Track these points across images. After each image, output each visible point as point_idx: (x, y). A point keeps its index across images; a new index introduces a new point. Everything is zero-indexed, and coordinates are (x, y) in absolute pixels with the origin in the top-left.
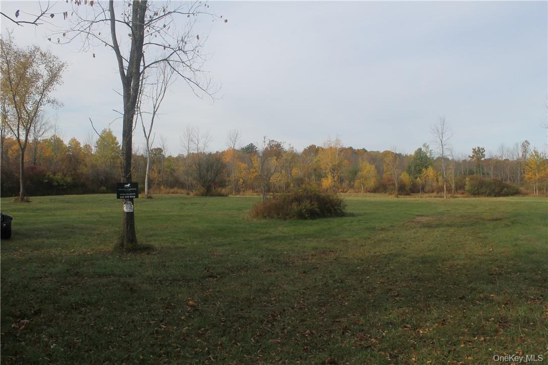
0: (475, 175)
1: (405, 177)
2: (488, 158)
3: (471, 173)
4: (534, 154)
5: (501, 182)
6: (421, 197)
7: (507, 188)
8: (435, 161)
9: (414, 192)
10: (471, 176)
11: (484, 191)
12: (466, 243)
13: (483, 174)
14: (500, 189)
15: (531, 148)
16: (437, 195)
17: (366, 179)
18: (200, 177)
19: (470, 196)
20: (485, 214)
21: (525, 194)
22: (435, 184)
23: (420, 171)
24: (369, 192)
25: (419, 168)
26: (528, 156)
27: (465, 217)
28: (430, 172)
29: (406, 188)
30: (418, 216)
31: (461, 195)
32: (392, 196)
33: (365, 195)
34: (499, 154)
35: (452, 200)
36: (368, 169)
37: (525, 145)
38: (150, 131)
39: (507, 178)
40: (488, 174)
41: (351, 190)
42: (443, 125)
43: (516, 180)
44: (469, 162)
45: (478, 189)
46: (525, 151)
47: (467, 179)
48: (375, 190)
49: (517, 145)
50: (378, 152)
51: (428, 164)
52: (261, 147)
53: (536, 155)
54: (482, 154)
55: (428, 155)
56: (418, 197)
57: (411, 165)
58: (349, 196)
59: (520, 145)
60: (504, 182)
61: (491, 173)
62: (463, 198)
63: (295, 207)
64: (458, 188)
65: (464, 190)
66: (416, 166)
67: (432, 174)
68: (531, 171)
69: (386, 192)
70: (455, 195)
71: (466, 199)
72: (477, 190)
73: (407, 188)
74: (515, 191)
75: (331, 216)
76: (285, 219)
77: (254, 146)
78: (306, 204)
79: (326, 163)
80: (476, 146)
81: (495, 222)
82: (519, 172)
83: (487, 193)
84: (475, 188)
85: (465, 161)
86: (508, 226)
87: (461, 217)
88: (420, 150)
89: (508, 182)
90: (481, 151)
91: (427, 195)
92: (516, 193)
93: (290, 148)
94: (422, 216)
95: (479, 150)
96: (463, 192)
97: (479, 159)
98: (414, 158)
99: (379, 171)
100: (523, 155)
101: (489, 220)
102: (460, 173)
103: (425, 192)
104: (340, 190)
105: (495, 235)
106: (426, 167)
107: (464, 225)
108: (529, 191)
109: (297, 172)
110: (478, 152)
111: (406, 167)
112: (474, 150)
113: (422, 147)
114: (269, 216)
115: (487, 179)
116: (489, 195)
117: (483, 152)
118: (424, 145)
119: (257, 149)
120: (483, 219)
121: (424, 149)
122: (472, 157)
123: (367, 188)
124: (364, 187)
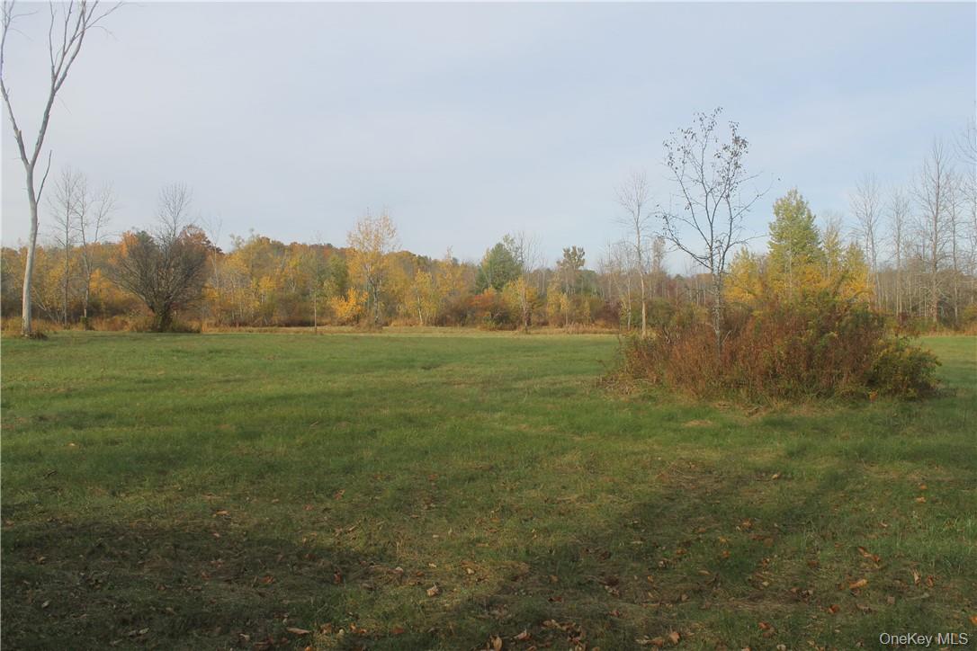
2: (590, 268)
17: (428, 298)
25: (500, 279)
38: (40, 142)
41: (399, 321)
44: (557, 272)
51: (514, 272)
54: (579, 260)
55: (513, 256)
66: (495, 276)
85: (549, 271)
88: (499, 246)
90: (578, 253)
95: (575, 252)
97: (574, 268)
98: (490, 263)
106: (513, 279)
110: (574, 256)
112: (566, 251)
113: (503, 242)
117: (581, 256)
118: (506, 239)
122: (563, 264)
123: (428, 318)
124: (424, 314)
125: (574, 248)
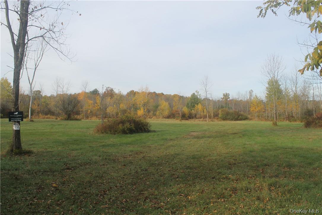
0: (225, 108)
1: (186, 110)
2: (232, 99)
3: (222, 107)
5: (238, 112)
7: (241, 116)
8: (203, 100)
9: (191, 118)
10: (222, 109)
11: (229, 118)
12: (217, 147)
13: (229, 108)
14: (238, 117)
15: (254, 94)
16: (203, 120)
17: (163, 110)
18: (64, 108)
19: (221, 120)
20: (229, 130)
21: (251, 119)
22: (202, 114)
23: (194, 106)
24: (165, 118)
26: (252, 98)
27: (218, 132)
28: (199, 107)
29: (186, 116)
30: (192, 132)
31: (217, 120)
32: (178, 120)
33: (162, 120)
34: (237, 97)
35: (212, 122)
36: (164, 105)
37: (251, 92)
38: (33, 80)
39: (241, 110)
40: (231, 108)
41: (154, 117)
42: (207, 80)
43: (246, 112)
44: (221, 101)
46: (251, 96)
47: (220, 111)
48: (168, 117)
49: (246, 92)
50: (170, 95)
51: (198, 102)
52: (101, 91)
53: (256, 98)
55: (198, 97)
56: (193, 121)
57: (189, 102)
58: (153, 120)
59: (248, 92)
60: (240, 112)
61: (233, 107)
63: (120, 126)
64: (215, 116)
66: (192, 103)
67: (201, 108)
68: (254, 107)
69: (174, 118)
70: (213, 120)
71: (219, 122)
72: (225, 117)
73: (187, 116)
74: (245, 118)
75: (142, 132)
76: (115, 134)
77: (98, 91)
78: (127, 125)
79: (140, 101)
80: (225, 93)
81: (234, 135)
82: (247, 107)
84: (224, 116)
85: (219, 101)
86: (241, 137)
87: (216, 132)
88: (194, 94)
89: (242, 113)
90: (228, 95)
91: (198, 120)
92: (246, 119)
93: (119, 92)
94: (194, 132)
96: (218, 118)
97: (226, 100)
98: (191, 99)
99: (171, 106)
100: (250, 98)
101: (231, 134)
102: (216, 107)
103: (197, 118)
104: (148, 117)
105: (233, 142)
106: (197, 104)
107: (217, 137)
108: (253, 118)
109: (123, 106)
110: (226, 96)
111: (186, 104)
112: (224, 94)
113: (195, 92)
114: (105, 132)
115: (231, 111)
116: (232, 120)
117: (228, 96)
118: (196, 91)
119: (99, 92)
120: (228, 133)
121: (196, 94)
122: (223, 99)
123: (163, 116)
124: (162, 115)
125: (226, 93)
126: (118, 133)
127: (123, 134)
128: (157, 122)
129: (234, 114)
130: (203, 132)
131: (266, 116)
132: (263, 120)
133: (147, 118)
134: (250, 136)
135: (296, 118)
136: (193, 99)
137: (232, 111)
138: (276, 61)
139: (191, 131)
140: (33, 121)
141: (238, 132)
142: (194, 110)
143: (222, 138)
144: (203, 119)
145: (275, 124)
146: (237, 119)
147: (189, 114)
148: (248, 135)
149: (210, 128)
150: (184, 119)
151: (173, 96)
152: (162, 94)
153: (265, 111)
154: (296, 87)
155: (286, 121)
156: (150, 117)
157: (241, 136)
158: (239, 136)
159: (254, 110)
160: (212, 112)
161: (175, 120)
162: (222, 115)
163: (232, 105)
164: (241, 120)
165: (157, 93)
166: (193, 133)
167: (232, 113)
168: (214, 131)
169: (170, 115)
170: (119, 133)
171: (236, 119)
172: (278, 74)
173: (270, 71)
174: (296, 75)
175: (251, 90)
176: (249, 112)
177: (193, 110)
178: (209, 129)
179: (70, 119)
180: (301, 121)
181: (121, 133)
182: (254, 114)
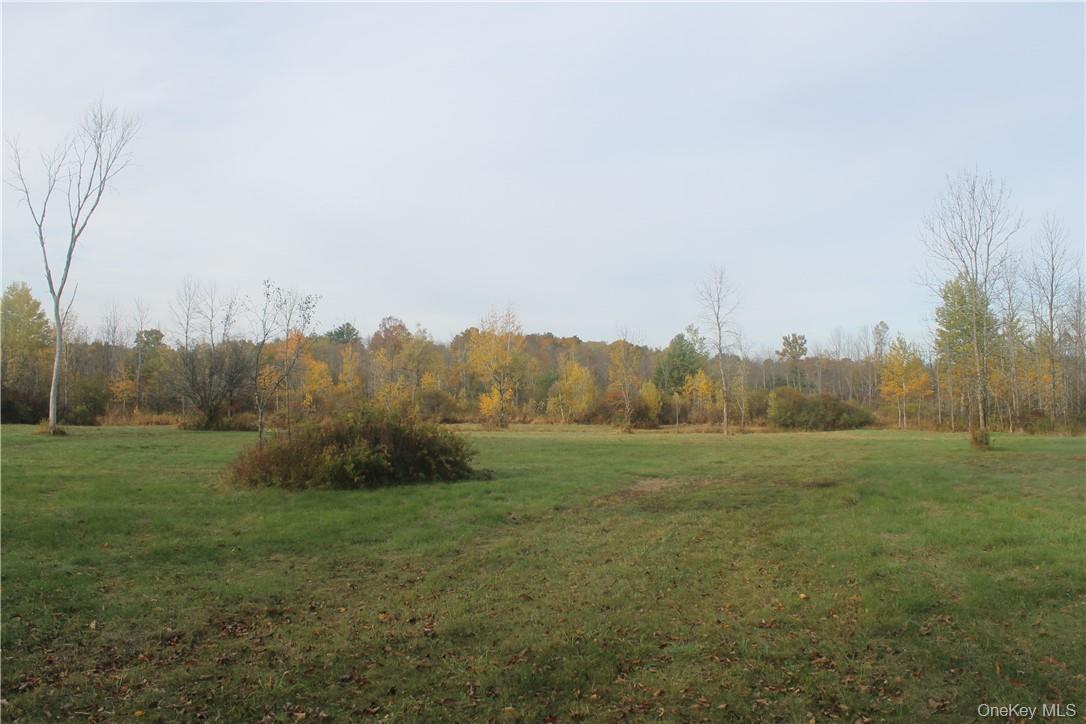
0: (788, 386)
1: (649, 393)
2: (813, 356)
3: (781, 382)
4: (898, 345)
5: (837, 400)
6: (679, 432)
7: (849, 414)
8: (713, 361)
9: (667, 423)
10: (779, 389)
11: (804, 419)
13: (804, 386)
14: (835, 416)
15: (891, 336)
16: (711, 428)
17: (570, 395)
18: (193, 385)
19: (777, 429)
20: (800, 470)
21: (882, 425)
22: (708, 406)
23: (680, 381)
24: (577, 421)
25: (679, 373)
26: (887, 349)
27: (755, 478)
28: (700, 382)
29: (651, 414)
30: (645, 476)
31: (760, 428)
32: (620, 430)
33: (565, 429)
34: (832, 349)
35: (739, 437)
36: (576, 376)
37: (881, 330)
38: (64, 279)
39: (849, 393)
40: (812, 386)
41: (540, 419)
42: (720, 282)
43: (865, 398)
44: (778, 363)
45: (793, 414)
46: (880, 343)
47: (771, 395)
48: (589, 418)
49: (865, 330)
50: (603, 343)
51: (695, 365)
53: (901, 348)
54: (800, 348)
55: (697, 347)
56: (674, 432)
57: (662, 367)
58: (533, 430)
59: (871, 330)
60: (842, 401)
61: (818, 383)
62: (763, 435)
63: (328, 457)
64: (754, 413)
65: (766, 418)
66: (673, 370)
67: (704, 387)
68: (893, 379)
69: (609, 423)
70: (747, 428)
71: (767, 435)
72: (791, 418)
73: (653, 415)
74: (862, 420)
76: (303, 487)
77: (354, 330)
79: (483, 362)
80: (789, 333)
81: (820, 493)
82: (869, 382)
83: (810, 423)
84: (786, 413)
85: (768, 362)
86: (851, 503)
87: (745, 478)
88: (680, 337)
89: (850, 402)
90: (799, 342)
91: (692, 428)
92: (865, 423)
93: (421, 331)
94: (654, 477)
95: (795, 340)
96: (764, 420)
97: (795, 358)
98: (669, 355)
99: (600, 381)
100: (876, 350)
101: (809, 486)
102: (760, 383)
103: (690, 423)
104: (517, 419)
105: (817, 535)
106: (693, 373)
107: (743, 503)
108: (888, 419)
109: (431, 382)
110: (794, 344)
111: (653, 372)
112: (785, 339)
113: (684, 332)
114: (264, 479)
115: (811, 396)
116: (815, 427)
117: (802, 344)
118: (689, 329)
119: (359, 335)
120: (794, 484)
121: (688, 337)
122: (783, 354)
123: (571, 415)
124: (566, 411)
125: (794, 335)
126: (316, 485)
127: (335, 488)
128: (547, 436)
129: (821, 407)
130: (692, 478)
131: (936, 414)
132: (927, 428)
133: (515, 423)
134: (895, 498)
135: (1053, 418)
136: (679, 356)
137: (814, 395)
138: (980, 201)
139: (643, 471)
140: (63, 433)
141: (837, 478)
142: (680, 393)
143: (768, 508)
144: (713, 424)
145: (982, 442)
146: (832, 426)
147: (662, 407)
148: (882, 494)
149: (723, 459)
150: (644, 424)
151: (611, 346)
152: (576, 340)
153: (934, 396)
154: (1051, 304)
155: (1013, 430)
156: (525, 418)
157: (854, 496)
158: (844, 498)
159: (894, 393)
160: (744, 400)
161: (609, 428)
162: (778, 408)
163: (816, 375)
164: (847, 426)
165: (556, 339)
166: (645, 485)
167: (816, 404)
168: (737, 475)
169: (594, 410)
170: (322, 486)
171: (828, 423)
172: (992, 248)
173: (958, 240)
174: (1050, 258)
175: (882, 322)
176: (873, 398)
177: (676, 394)
178: (721, 462)
179: (215, 425)
180: (1073, 431)
181: (328, 483)
182: (893, 406)
